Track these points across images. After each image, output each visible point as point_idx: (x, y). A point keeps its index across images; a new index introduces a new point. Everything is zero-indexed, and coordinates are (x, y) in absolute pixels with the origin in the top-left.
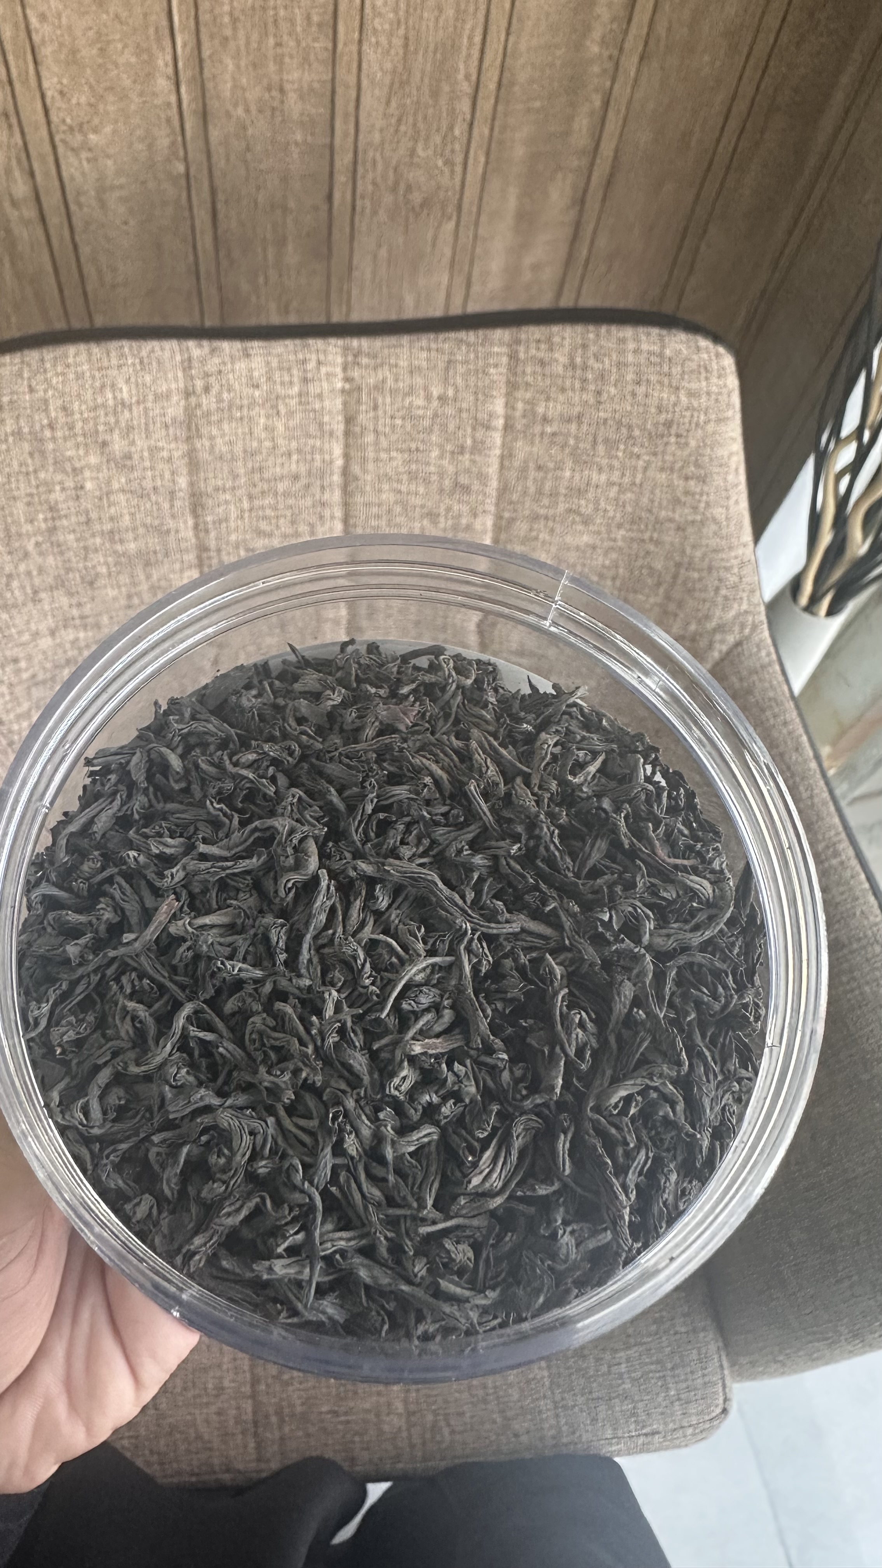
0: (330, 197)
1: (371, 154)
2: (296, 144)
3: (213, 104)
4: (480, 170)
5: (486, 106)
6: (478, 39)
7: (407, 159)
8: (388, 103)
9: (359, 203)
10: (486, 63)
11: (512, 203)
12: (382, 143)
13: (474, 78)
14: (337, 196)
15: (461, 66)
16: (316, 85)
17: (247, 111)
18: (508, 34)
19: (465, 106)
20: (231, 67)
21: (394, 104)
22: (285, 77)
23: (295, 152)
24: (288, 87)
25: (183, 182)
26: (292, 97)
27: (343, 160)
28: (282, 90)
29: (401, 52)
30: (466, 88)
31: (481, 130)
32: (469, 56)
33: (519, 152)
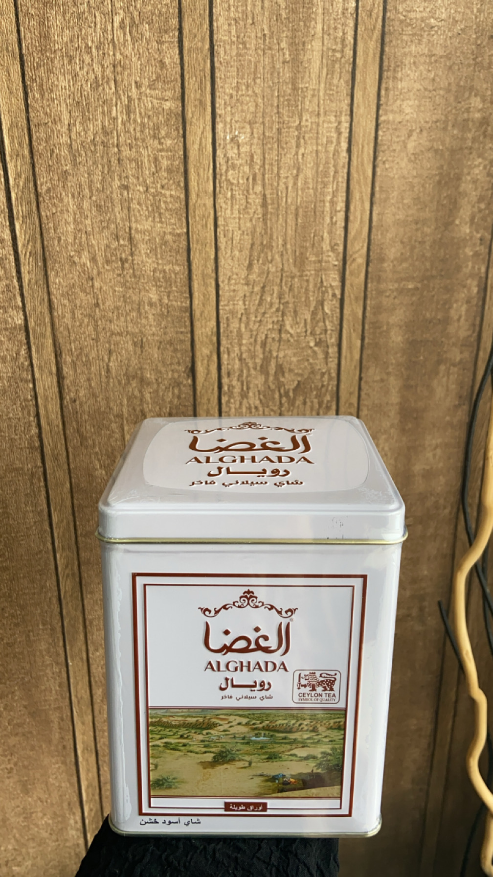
0: (192, 372)
1: (235, 325)
2: (151, 304)
3: (54, 247)
4: (357, 356)
5: (356, 280)
6: (341, 206)
7: (275, 335)
8: (250, 266)
9: (225, 380)
10: (352, 233)
11: (394, 398)
12: (247, 312)
13: (341, 249)
14: (200, 369)
15: (326, 235)
16: (168, 237)
17: (93, 259)
18: (372, 204)
19: (333, 279)
20: (72, 207)
21: (256, 269)
22: (134, 225)
23: (151, 314)
24: (138, 237)
25: (22, 337)
26: (143, 248)
27: (205, 329)
28: (131, 239)
29: (260, 210)
30: (334, 260)
31: (354, 309)
32: (333, 224)
33: (397, 338)
